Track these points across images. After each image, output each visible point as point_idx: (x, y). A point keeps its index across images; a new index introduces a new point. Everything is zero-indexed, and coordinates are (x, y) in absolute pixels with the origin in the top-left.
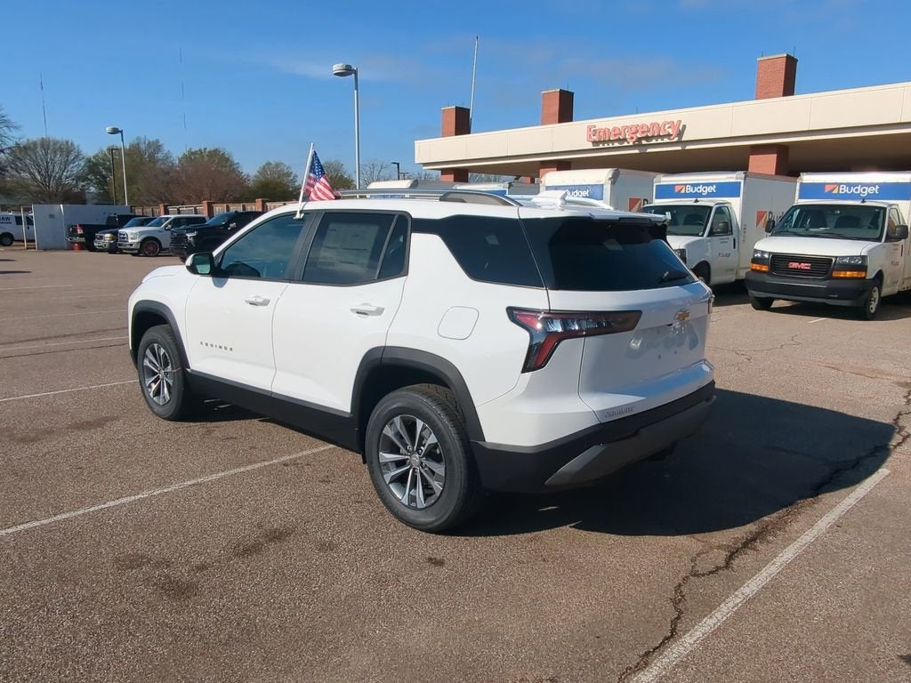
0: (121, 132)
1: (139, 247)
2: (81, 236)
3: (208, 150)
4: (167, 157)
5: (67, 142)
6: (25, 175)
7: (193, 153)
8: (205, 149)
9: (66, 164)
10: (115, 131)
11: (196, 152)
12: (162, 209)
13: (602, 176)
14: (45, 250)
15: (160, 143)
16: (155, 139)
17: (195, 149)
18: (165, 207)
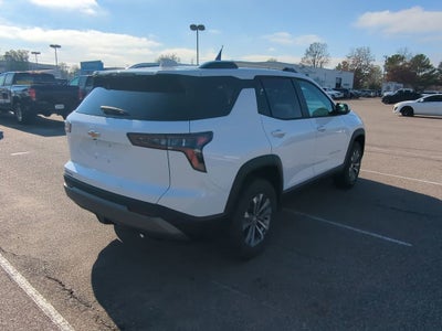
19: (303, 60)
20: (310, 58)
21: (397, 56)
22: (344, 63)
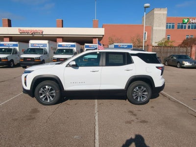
13: (46, 42)
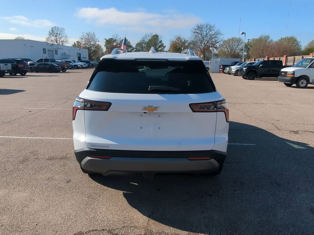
0: (245, 33)
1: (235, 72)
2: (222, 68)
3: (289, 37)
4: (271, 41)
5: (239, 38)
6: (226, 50)
7: (282, 39)
8: (288, 37)
9: (238, 45)
10: (243, 33)
11: (284, 39)
12: (253, 59)
14: (213, 73)
15: (269, 36)
16: (267, 35)
17: (284, 37)
18: (255, 59)
19: (47, 39)
20: (53, 38)
21: (112, 39)
22: (78, 42)
